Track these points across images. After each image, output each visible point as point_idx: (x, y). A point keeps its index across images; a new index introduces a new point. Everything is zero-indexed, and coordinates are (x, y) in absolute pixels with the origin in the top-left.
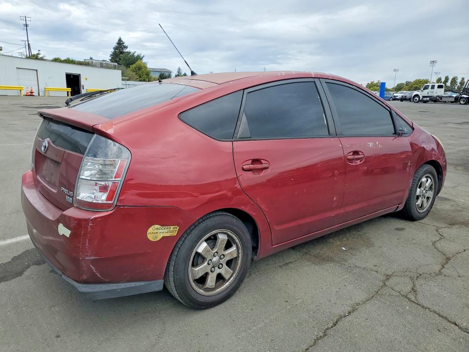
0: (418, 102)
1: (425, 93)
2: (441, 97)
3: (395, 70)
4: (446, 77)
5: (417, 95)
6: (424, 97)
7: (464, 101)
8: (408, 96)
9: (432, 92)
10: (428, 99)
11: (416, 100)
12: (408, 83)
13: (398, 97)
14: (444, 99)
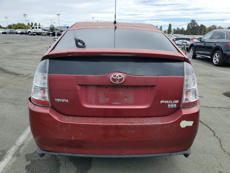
0: (31, 35)
1: (34, 30)
2: (41, 33)
3: (6, 17)
4: (32, 23)
5: (29, 32)
6: (33, 33)
7: (51, 35)
8: (24, 32)
9: (37, 30)
10: (36, 33)
11: (30, 34)
12: (14, 25)
13: (18, 32)
14: (43, 34)
